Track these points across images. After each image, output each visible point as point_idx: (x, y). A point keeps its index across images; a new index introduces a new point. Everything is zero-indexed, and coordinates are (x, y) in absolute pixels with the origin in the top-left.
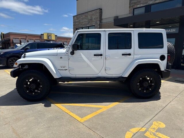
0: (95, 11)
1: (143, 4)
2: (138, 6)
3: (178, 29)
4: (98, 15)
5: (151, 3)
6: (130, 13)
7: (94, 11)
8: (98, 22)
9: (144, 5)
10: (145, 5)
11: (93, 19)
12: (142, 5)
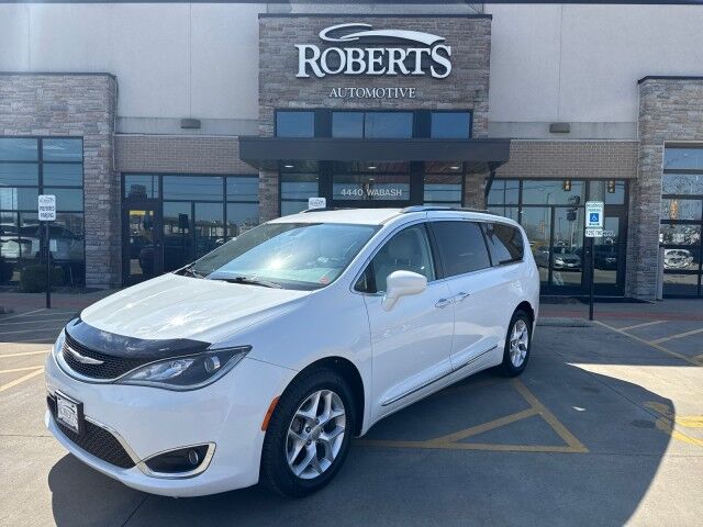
0: (86, 77)
1: (308, 101)
2: (293, 104)
3: (407, 187)
4: (101, 98)
5: (333, 104)
6: (261, 121)
7: (79, 77)
8: (104, 128)
9: (312, 106)
10: (316, 106)
11: (71, 108)
12: (304, 105)
